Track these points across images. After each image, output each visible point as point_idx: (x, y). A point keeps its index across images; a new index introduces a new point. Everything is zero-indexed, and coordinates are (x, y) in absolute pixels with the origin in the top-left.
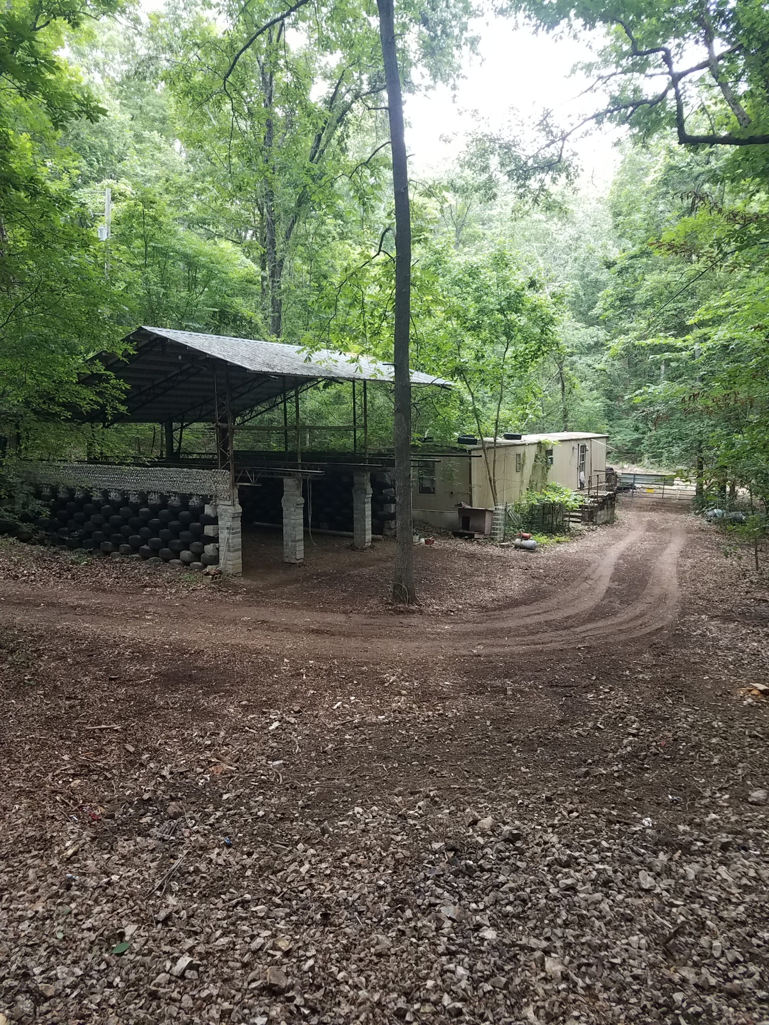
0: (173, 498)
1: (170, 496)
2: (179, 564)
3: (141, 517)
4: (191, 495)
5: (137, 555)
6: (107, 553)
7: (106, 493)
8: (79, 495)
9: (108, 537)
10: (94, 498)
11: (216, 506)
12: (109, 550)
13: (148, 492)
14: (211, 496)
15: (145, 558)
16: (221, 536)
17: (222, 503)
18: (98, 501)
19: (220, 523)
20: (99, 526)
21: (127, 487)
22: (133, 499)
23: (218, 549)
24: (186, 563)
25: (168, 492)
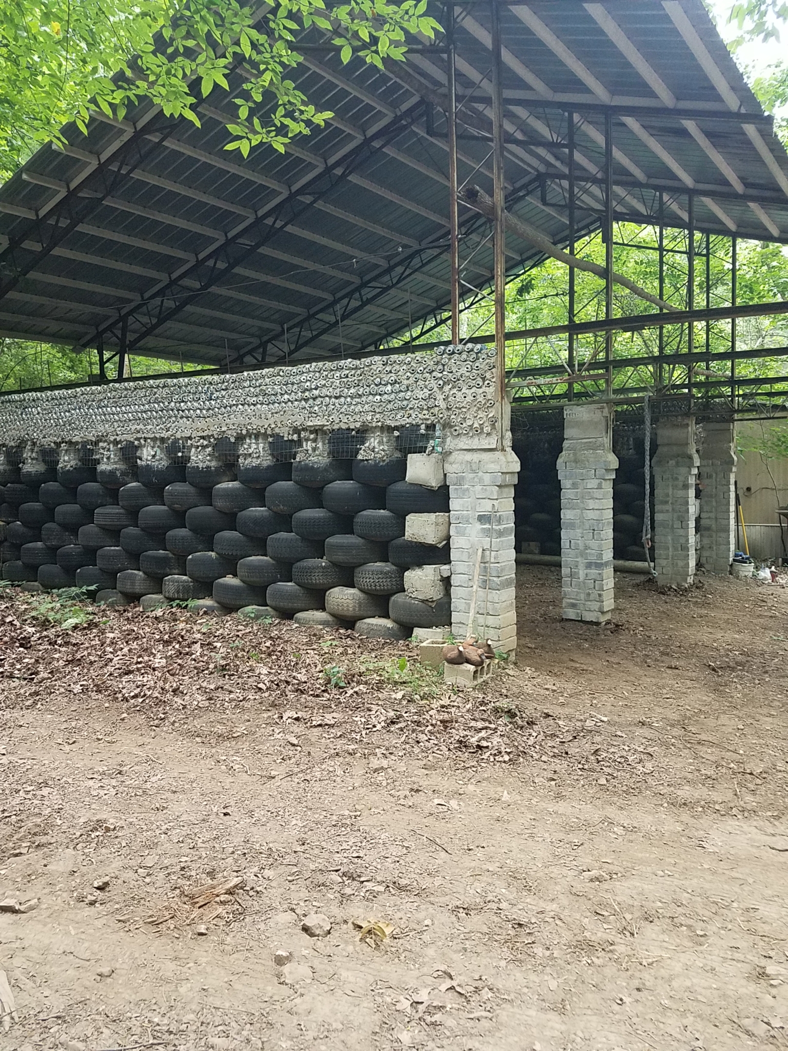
0: (309, 446)
1: (299, 443)
2: (325, 623)
3: (219, 503)
4: (363, 432)
5: (208, 602)
6: (133, 598)
7: (129, 452)
8: (67, 461)
9: (134, 558)
10: (102, 467)
11: (446, 455)
12: (138, 589)
13: (240, 438)
14: (431, 427)
15: (228, 608)
16: (456, 543)
17: (464, 443)
18: (112, 473)
19: (454, 504)
20: (114, 533)
21: (183, 429)
22: (200, 459)
23: (446, 582)
24: (346, 622)
25: (297, 431)
